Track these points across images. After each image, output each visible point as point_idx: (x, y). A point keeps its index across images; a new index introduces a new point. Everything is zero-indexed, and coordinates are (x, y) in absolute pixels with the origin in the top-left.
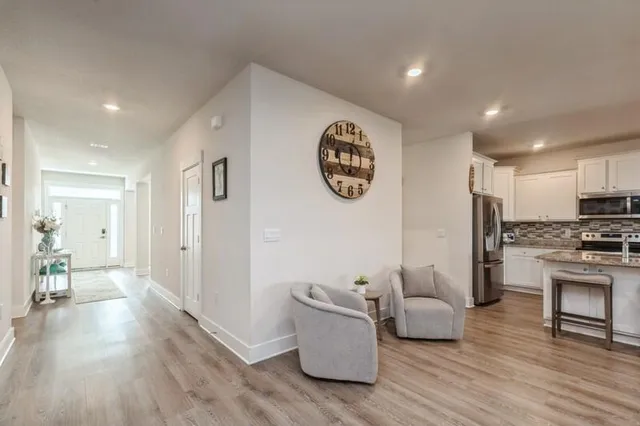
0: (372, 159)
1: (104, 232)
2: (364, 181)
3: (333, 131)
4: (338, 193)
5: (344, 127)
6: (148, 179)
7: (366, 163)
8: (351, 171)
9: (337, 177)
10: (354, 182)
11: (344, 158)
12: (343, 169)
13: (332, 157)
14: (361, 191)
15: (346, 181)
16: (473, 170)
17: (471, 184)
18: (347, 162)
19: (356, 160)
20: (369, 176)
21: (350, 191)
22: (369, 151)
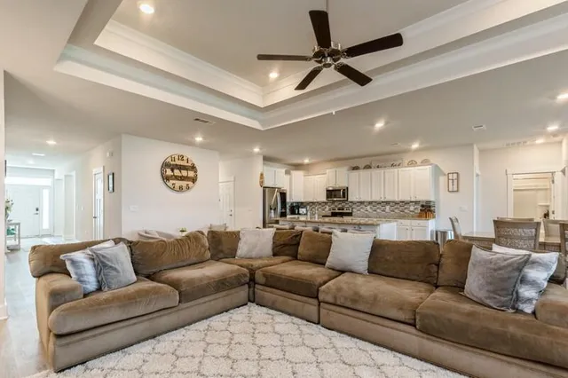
0: (196, 172)
1: (37, 210)
2: (190, 183)
3: (169, 160)
4: (173, 189)
5: (177, 157)
6: (74, 173)
7: (191, 174)
8: (182, 178)
9: (172, 182)
10: (184, 183)
11: (177, 172)
12: (176, 178)
13: (169, 172)
14: (188, 188)
15: (178, 183)
16: (262, 175)
17: (262, 183)
18: (178, 174)
19: (184, 173)
20: (194, 180)
21: (181, 188)
22: (193, 168)
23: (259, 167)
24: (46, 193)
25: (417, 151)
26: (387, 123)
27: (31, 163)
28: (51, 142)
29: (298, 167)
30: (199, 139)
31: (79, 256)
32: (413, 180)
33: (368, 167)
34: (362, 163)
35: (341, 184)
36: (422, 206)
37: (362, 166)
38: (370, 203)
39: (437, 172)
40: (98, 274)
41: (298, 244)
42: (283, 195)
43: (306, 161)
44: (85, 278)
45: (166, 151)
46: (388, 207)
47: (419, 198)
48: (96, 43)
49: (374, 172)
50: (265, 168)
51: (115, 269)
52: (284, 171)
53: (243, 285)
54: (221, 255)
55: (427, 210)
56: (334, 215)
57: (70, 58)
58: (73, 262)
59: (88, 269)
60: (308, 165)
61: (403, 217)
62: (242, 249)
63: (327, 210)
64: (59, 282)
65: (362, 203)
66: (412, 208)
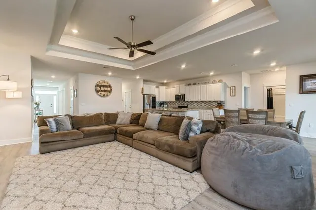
1: (52, 105)
2: (108, 93)
3: (99, 83)
4: (101, 96)
5: (102, 82)
6: (64, 89)
7: (109, 89)
8: (105, 91)
9: (100, 93)
10: (105, 93)
11: (102, 88)
12: (102, 91)
13: (99, 88)
14: (107, 95)
15: (103, 93)
16: (142, 89)
17: (142, 92)
18: (103, 89)
19: (106, 89)
20: (110, 92)
21: (104, 95)
22: (110, 86)
23: (141, 85)
24: (55, 98)
25: (213, 76)
26: (186, 65)
27: (48, 85)
28: (53, 77)
29: (163, 84)
30: (110, 74)
31: (51, 120)
32: (213, 90)
33: (195, 84)
34: (192, 82)
35: (182, 92)
36: (218, 103)
37: (192, 84)
38: (196, 102)
39: (226, 86)
40: (57, 126)
41: (139, 119)
42: (154, 98)
43: (165, 82)
44: (53, 127)
45: (98, 79)
46: (203, 104)
47: (216, 100)
48: (59, 44)
49: (196, 87)
50: (145, 85)
51: (62, 125)
52: (155, 86)
53: (112, 133)
54: (109, 123)
55: (220, 105)
56: (180, 107)
57: (51, 49)
58: (49, 121)
59: (54, 124)
60: (166, 83)
61: (202, 109)
62: (118, 121)
63: (177, 105)
64: (44, 128)
65: (192, 102)
66: (214, 104)
